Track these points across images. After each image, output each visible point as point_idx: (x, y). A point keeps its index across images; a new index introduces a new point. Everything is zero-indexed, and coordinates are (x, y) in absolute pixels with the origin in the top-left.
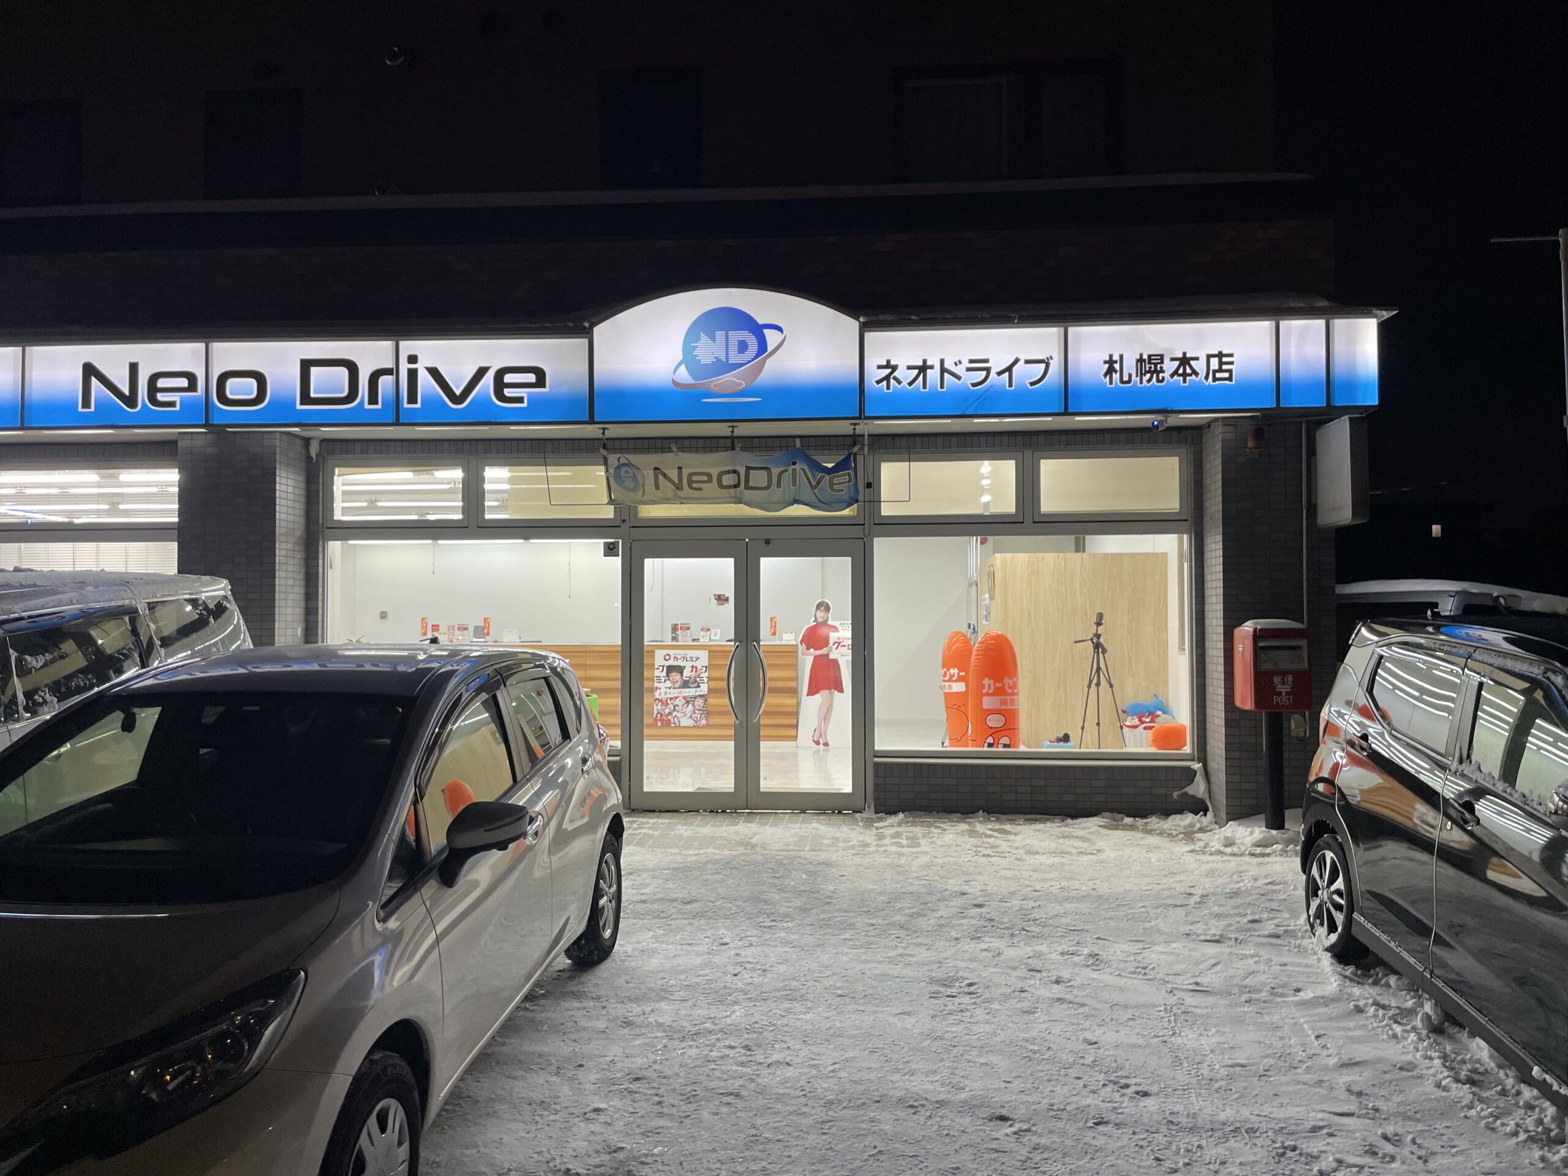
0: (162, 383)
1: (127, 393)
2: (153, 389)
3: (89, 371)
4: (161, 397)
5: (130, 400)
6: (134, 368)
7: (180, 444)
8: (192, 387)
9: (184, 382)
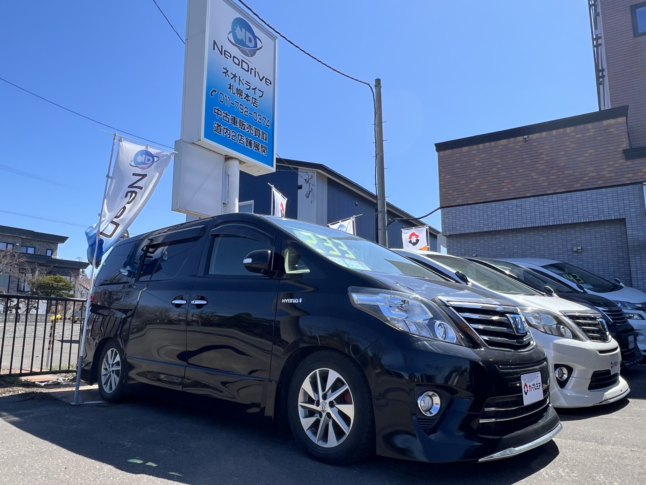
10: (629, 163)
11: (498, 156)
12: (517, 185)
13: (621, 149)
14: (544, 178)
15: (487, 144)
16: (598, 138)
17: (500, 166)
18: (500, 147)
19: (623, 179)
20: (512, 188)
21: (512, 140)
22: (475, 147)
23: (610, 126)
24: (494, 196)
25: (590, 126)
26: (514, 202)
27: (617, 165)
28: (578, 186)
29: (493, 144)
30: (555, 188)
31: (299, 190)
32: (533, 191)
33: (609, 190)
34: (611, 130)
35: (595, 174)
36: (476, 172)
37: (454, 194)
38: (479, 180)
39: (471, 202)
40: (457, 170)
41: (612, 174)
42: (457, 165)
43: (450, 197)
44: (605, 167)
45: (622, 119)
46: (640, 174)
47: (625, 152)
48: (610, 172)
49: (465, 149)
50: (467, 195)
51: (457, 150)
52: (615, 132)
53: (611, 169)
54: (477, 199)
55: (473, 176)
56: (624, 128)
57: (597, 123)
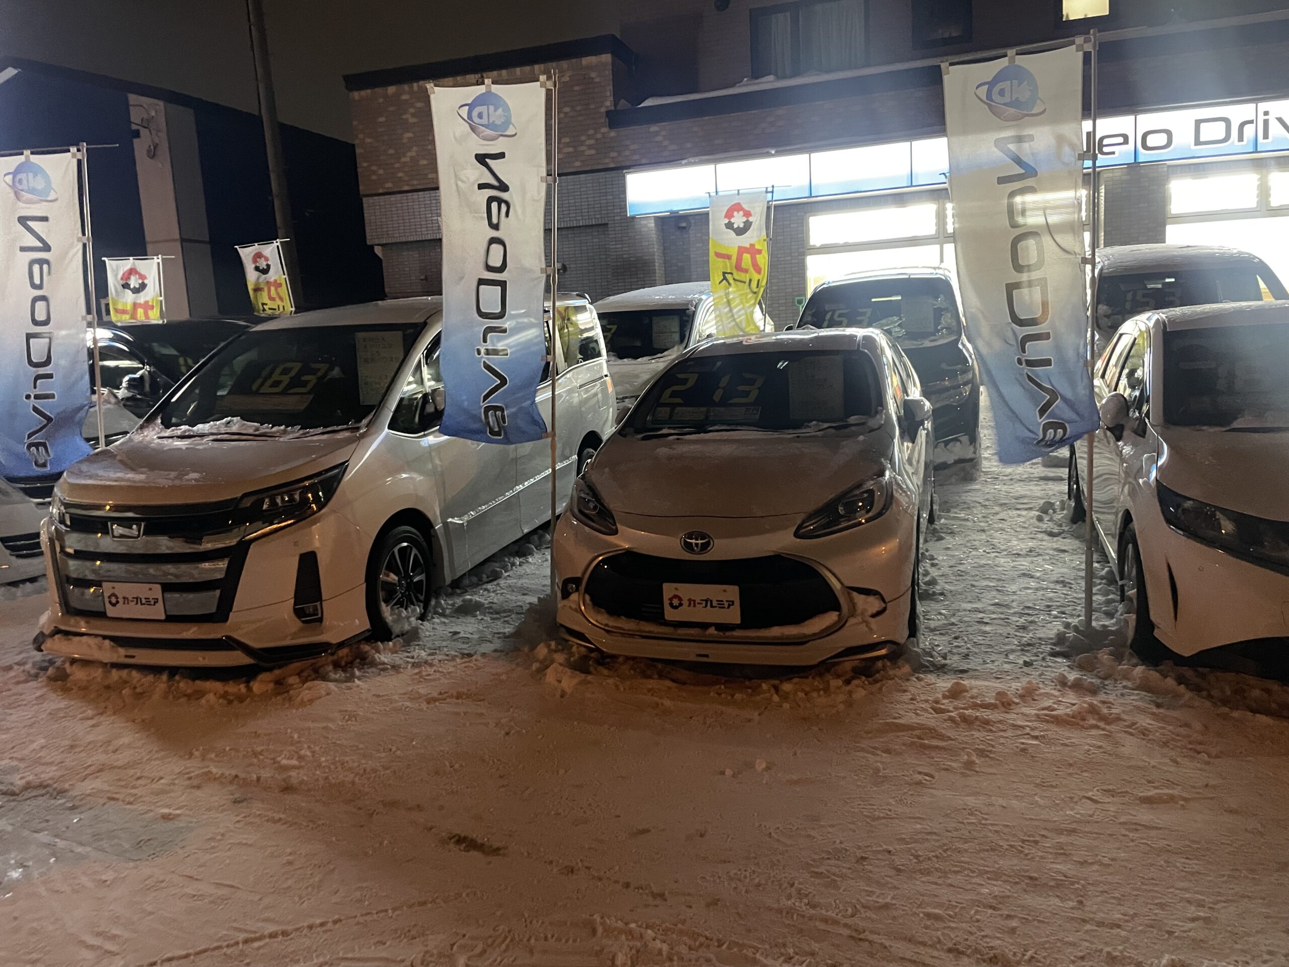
0: (1106, 142)
2: (1101, 145)
4: (1106, 150)
8: (1126, 141)
9: (1121, 140)
10: (613, 133)
13: (603, 110)
16: (576, 88)
19: (606, 161)
22: (406, 87)
23: (590, 68)
27: (599, 136)
31: (136, 141)
33: (589, 176)
34: (593, 75)
35: (571, 150)
36: (410, 135)
37: (381, 172)
38: (415, 148)
39: (406, 188)
40: (380, 130)
41: (593, 152)
42: (382, 119)
43: (374, 177)
44: (583, 138)
45: (607, 58)
46: (627, 153)
47: (608, 113)
48: (590, 147)
49: (391, 90)
50: (400, 175)
51: (379, 90)
52: (597, 80)
53: (592, 142)
54: (415, 182)
55: (405, 141)
56: (608, 73)
57: (574, 61)
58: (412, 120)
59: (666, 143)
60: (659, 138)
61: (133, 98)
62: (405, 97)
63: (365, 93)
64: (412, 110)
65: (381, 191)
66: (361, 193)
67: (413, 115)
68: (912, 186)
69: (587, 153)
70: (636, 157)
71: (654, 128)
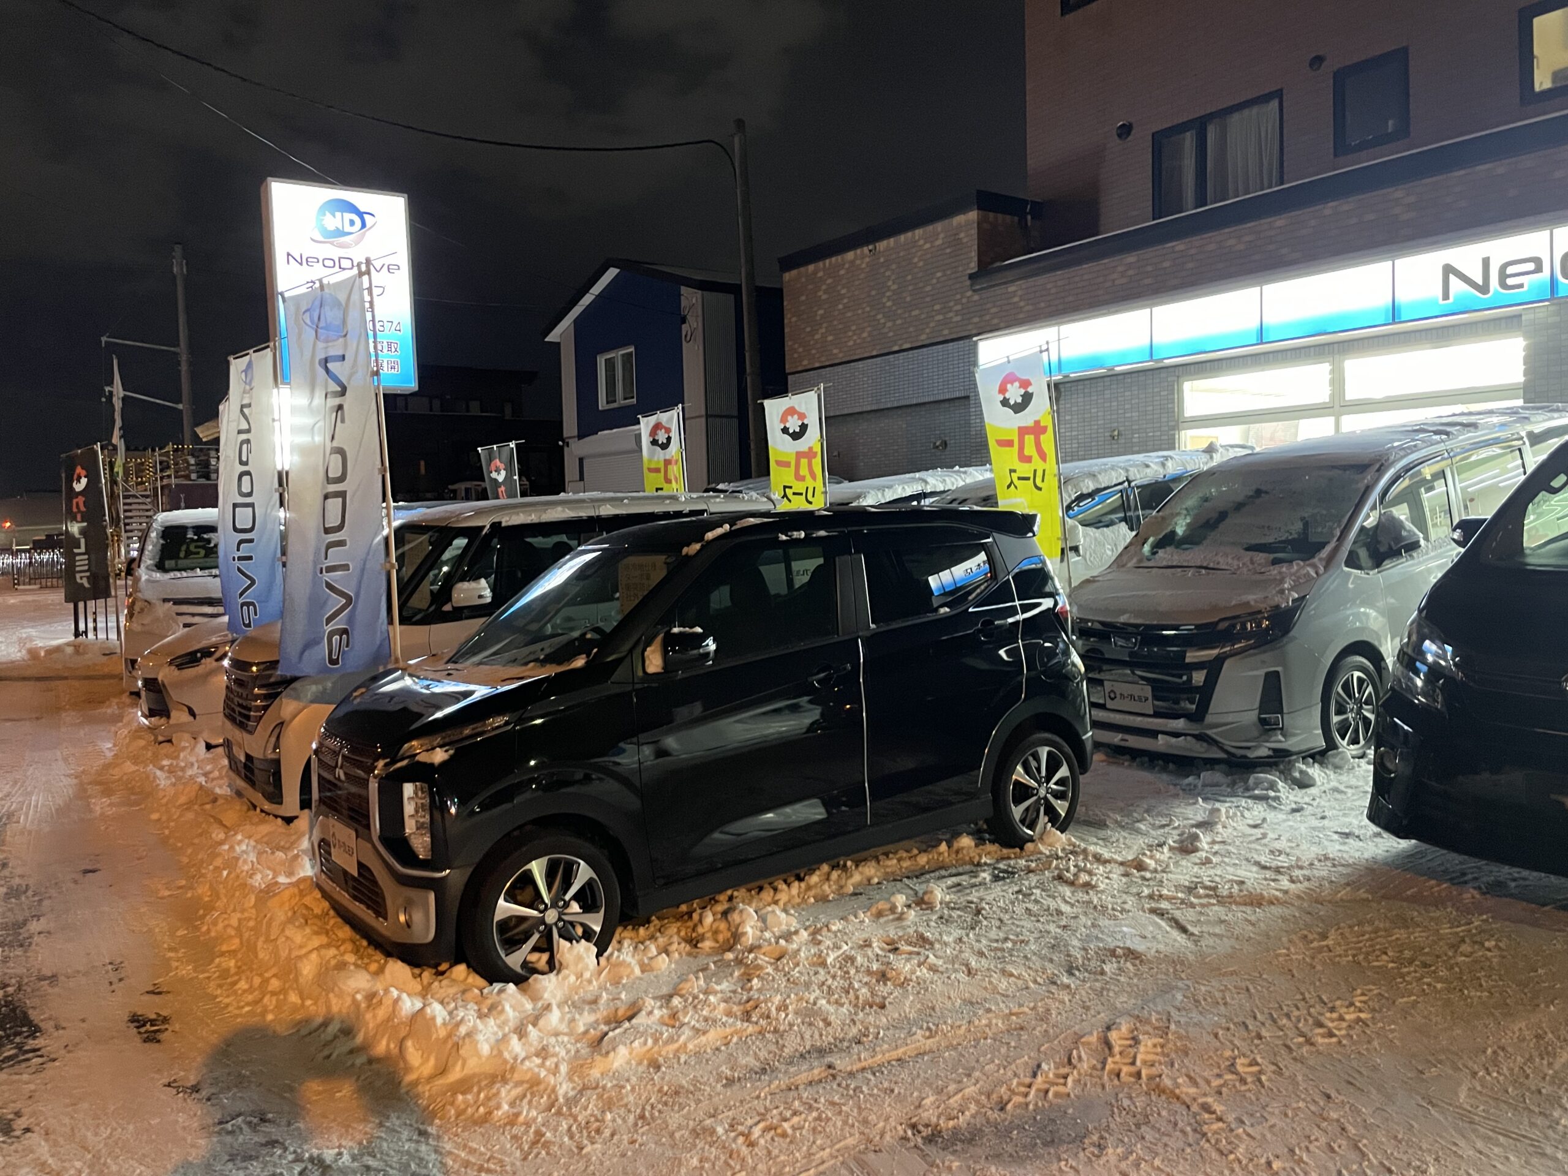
0: (1510, 270)
1: (1481, 283)
2: (1503, 276)
3: (1448, 270)
4: (1510, 281)
5: (1484, 289)
6: (1486, 262)
7: (1524, 318)
8: (1539, 269)
9: (1531, 266)
10: (976, 297)
11: (844, 281)
12: (865, 335)
13: (968, 272)
14: (889, 324)
15: (834, 259)
16: (948, 251)
17: (845, 301)
18: (847, 266)
20: (858, 341)
21: (859, 251)
22: (821, 264)
23: (959, 227)
24: (841, 355)
25: (939, 226)
26: (860, 364)
27: (964, 301)
28: (923, 338)
29: (839, 257)
30: (900, 342)
31: (683, 326)
32: (878, 347)
33: (953, 345)
34: (962, 235)
35: (940, 317)
36: (821, 312)
37: (801, 350)
38: (825, 325)
39: (817, 365)
40: (803, 308)
41: (959, 318)
42: (803, 298)
43: (796, 355)
44: (952, 304)
45: (973, 215)
46: (987, 317)
47: (972, 277)
48: (957, 313)
49: (811, 268)
50: (814, 352)
51: (802, 269)
52: (965, 240)
53: (959, 307)
54: (823, 359)
55: (818, 318)
56: (974, 232)
57: (947, 221)
58: (824, 297)
59: (1022, 304)
60: (1016, 299)
61: (684, 290)
62: (820, 274)
63: (794, 272)
64: (824, 287)
65: (800, 369)
66: (787, 371)
67: (825, 292)
68: (1262, 343)
69: (955, 319)
70: (995, 321)
71: (1012, 288)
